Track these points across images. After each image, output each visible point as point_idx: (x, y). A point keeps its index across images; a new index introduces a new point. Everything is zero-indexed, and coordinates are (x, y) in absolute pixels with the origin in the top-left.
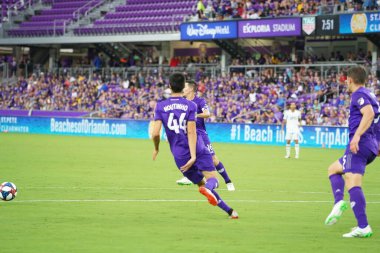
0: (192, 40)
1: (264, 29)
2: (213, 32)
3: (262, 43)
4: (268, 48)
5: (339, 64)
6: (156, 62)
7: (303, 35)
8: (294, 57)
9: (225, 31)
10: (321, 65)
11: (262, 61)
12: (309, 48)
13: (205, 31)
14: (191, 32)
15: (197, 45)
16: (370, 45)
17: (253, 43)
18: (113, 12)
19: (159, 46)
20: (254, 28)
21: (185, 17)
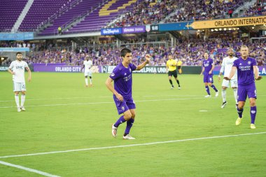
0: (105, 35)
1: (132, 30)
2: (113, 32)
3: (131, 35)
4: (134, 37)
5: (159, 42)
6: (92, 43)
7: (146, 32)
8: (143, 40)
9: (117, 31)
10: (153, 43)
11: (132, 42)
12: (149, 37)
13: (110, 31)
14: (105, 32)
15: (107, 36)
16: (170, 35)
17: (128, 35)
18: (76, 26)
19: (93, 37)
20: (128, 30)
21: (102, 27)
